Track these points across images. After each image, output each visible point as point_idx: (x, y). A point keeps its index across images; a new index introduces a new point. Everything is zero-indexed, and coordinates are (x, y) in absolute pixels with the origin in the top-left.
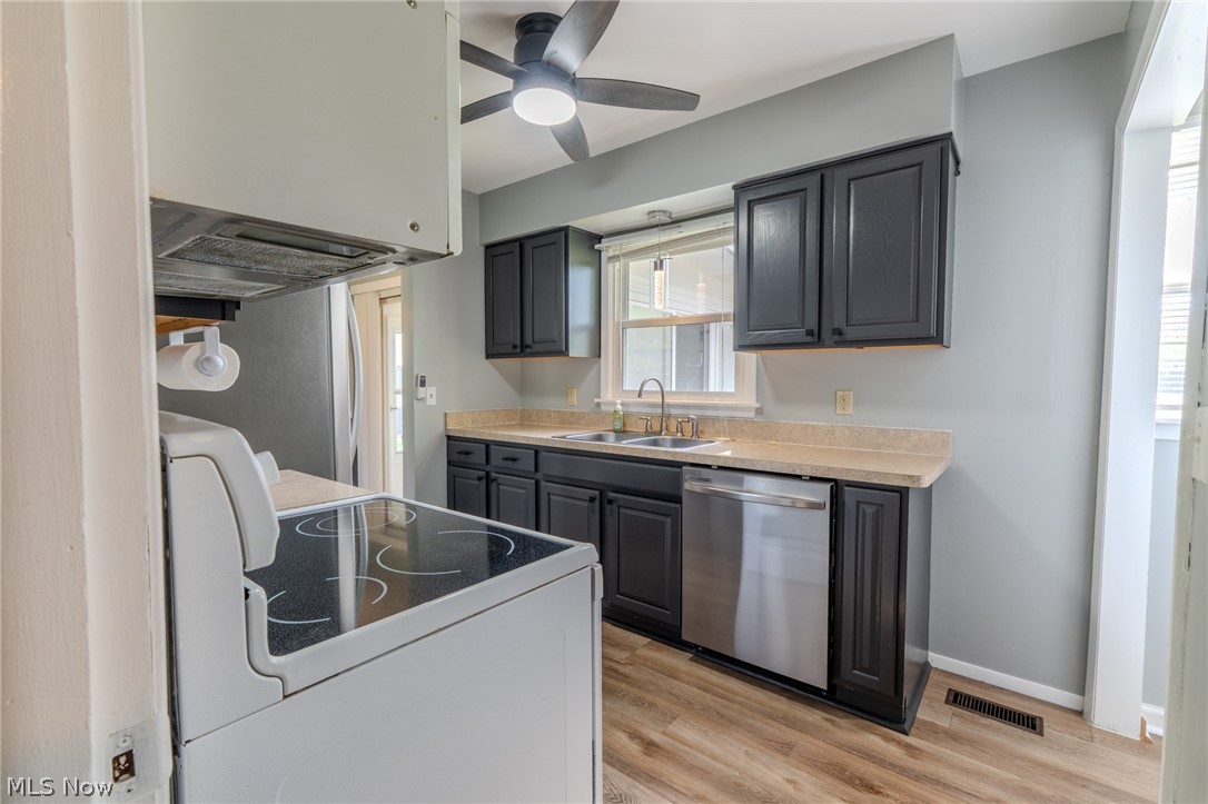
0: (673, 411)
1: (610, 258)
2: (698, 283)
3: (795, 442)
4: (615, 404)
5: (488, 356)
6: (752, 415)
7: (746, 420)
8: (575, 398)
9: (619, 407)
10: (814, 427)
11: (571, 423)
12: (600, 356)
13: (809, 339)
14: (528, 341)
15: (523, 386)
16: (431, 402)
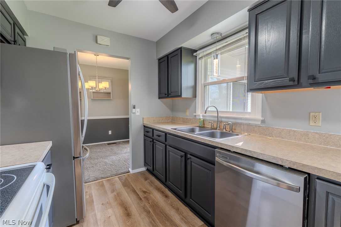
0: (223, 120)
1: (199, 58)
2: (237, 65)
3: (282, 138)
4: (200, 116)
5: (159, 98)
6: (259, 123)
7: (256, 126)
8: (188, 113)
9: (201, 117)
10: (295, 131)
11: (186, 122)
12: (196, 97)
13: (291, 83)
14: (170, 92)
15: (173, 108)
16: (138, 114)
